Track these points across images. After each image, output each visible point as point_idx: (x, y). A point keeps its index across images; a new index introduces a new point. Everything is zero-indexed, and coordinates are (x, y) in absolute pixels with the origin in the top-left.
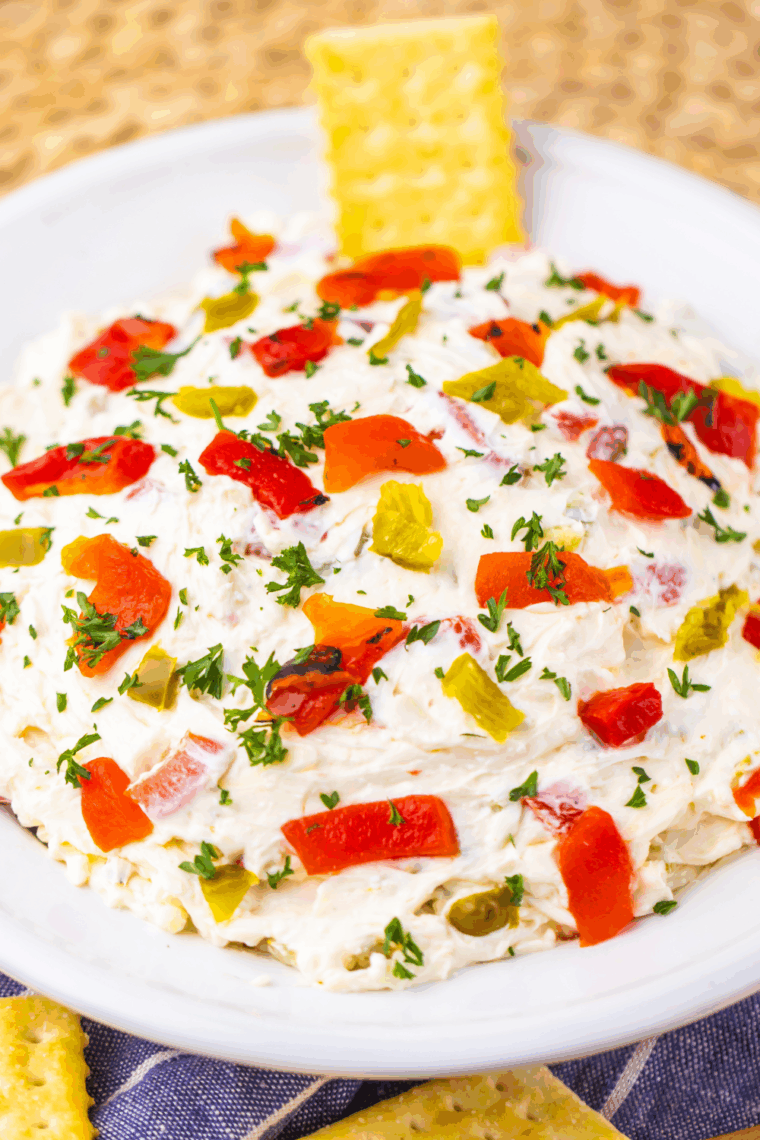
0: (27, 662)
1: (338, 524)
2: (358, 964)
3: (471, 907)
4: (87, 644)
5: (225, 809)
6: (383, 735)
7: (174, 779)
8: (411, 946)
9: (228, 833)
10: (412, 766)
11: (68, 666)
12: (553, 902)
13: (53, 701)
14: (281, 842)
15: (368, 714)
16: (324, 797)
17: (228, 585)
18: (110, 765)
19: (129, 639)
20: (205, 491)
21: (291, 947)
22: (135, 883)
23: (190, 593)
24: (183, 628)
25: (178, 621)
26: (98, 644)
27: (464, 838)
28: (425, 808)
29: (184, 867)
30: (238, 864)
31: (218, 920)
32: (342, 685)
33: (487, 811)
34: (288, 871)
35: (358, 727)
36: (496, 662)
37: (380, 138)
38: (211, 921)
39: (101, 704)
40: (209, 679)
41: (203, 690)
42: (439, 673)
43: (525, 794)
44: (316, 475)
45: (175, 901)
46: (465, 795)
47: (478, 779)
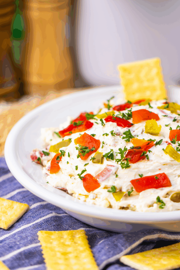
0: (68, 163)
1: (137, 129)
2: (151, 206)
3: (175, 195)
4: (82, 152)
5: (117, 178)
6: (152, 162)
7: (105, 173)
8: (162, 202)
9: (117, 183)
10: (159, 168)
11: (78, 157)
13: (75, 168)
14: (130, 185)
15: (148, 159)
16: (139, 175)
17: (113, 138)
18: (89, 175)
19: (92, 152)
20: (106, 126)
21: (135, 205)
22: (97, 199)
23: (105, 142)
24: (104, 148)
25: (102, 147)
26: (84, 152)
27: (172, 183)
28: (163, 175)
29: (109, 191)
30: (121, 190)
31: (117, 200)
32: (142, 152)
33: (177, 177)
34: (132, 191)
35: (146, 162)
36: (176, 148)
37: (135, 86)
38: (115, 202)
39: (86, 165)
40: (111, 156)
41: (109, 158)
42: (163, 149)
44: (131, 121)
45: (107, 199)
46: (172, 174)
47: (174, 171)
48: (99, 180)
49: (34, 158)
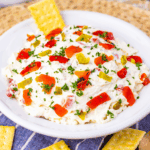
2: (105, 118)
4: (47, 89)
5: (78, 104)
6: (94, 87)
7: (69, 102)
8: (111, 113)
11: (45, 94)
15: (91, 84)
16: (90, 98)
23: (58, 78)
24: (59, 83)
29: (75, 114)
30: (82, 112)
33: (112, 92)
36: (104, 72)
40: (66, 88)
42: (98, 75)
43: (116, 88)
46: (108, 91)
49: (10, 95)
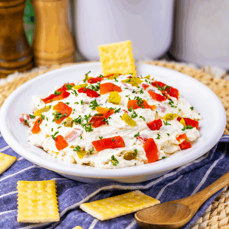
0: (46, 125)
1: (102, 99)
3: (128, 154)
4: (57, 117)
5: (81, 140)
6: (111, 127)
7: (72, 135)
8: (116, 160)
9: (82, 144)
10: (116, 132)
11: (53, 121)
12: (143, 156)
13: (51, 130)
14: (92, 145)
15: (108, 124)
16: (100, 137)
17: (82, 106)
18: (60, 136)
19: (64, 117)
20: (78, 96)
21: (94, 162)
22: (65, 156)
23: (75, 109)
24: (74, 114)
25: (73, 114)
26: (58, 117)
27: (126, 144)
28: (118, 138)
29: (74, 150)
30: (84, 150)
31: (80, 158)
32: (103, 118)
33: (130, 139)
34: (93, 150)
35: (106, 126)
36: (131, 115)
37: (111, 62)
38: (79, 159)
39: (59, 128)
40: (79, 121)
41: (77, 123)
42: (121, 117)
43: (137, 136)
44: (98, 92)
45: (72, 157)
46: (126, 137)
47: (128, 134)
48: (67, 141)
49: (22, 120)
